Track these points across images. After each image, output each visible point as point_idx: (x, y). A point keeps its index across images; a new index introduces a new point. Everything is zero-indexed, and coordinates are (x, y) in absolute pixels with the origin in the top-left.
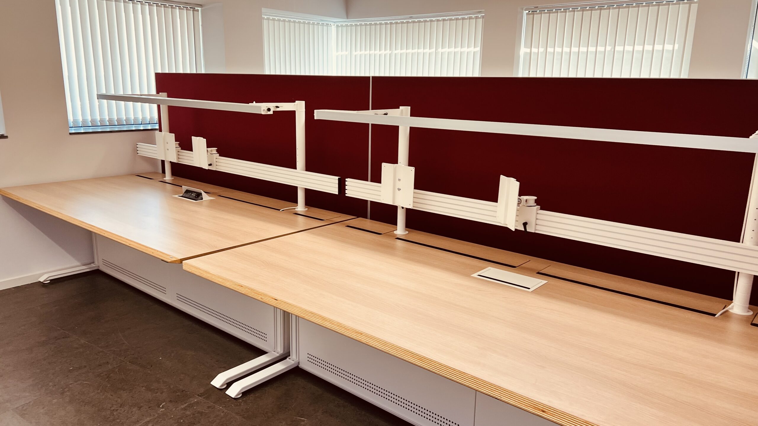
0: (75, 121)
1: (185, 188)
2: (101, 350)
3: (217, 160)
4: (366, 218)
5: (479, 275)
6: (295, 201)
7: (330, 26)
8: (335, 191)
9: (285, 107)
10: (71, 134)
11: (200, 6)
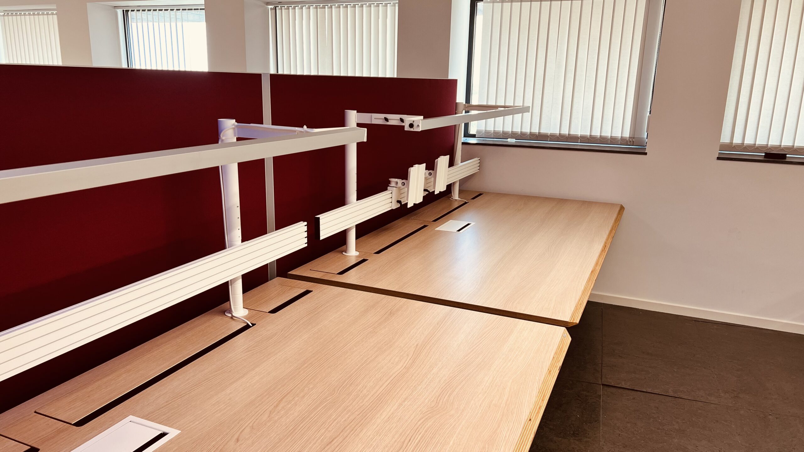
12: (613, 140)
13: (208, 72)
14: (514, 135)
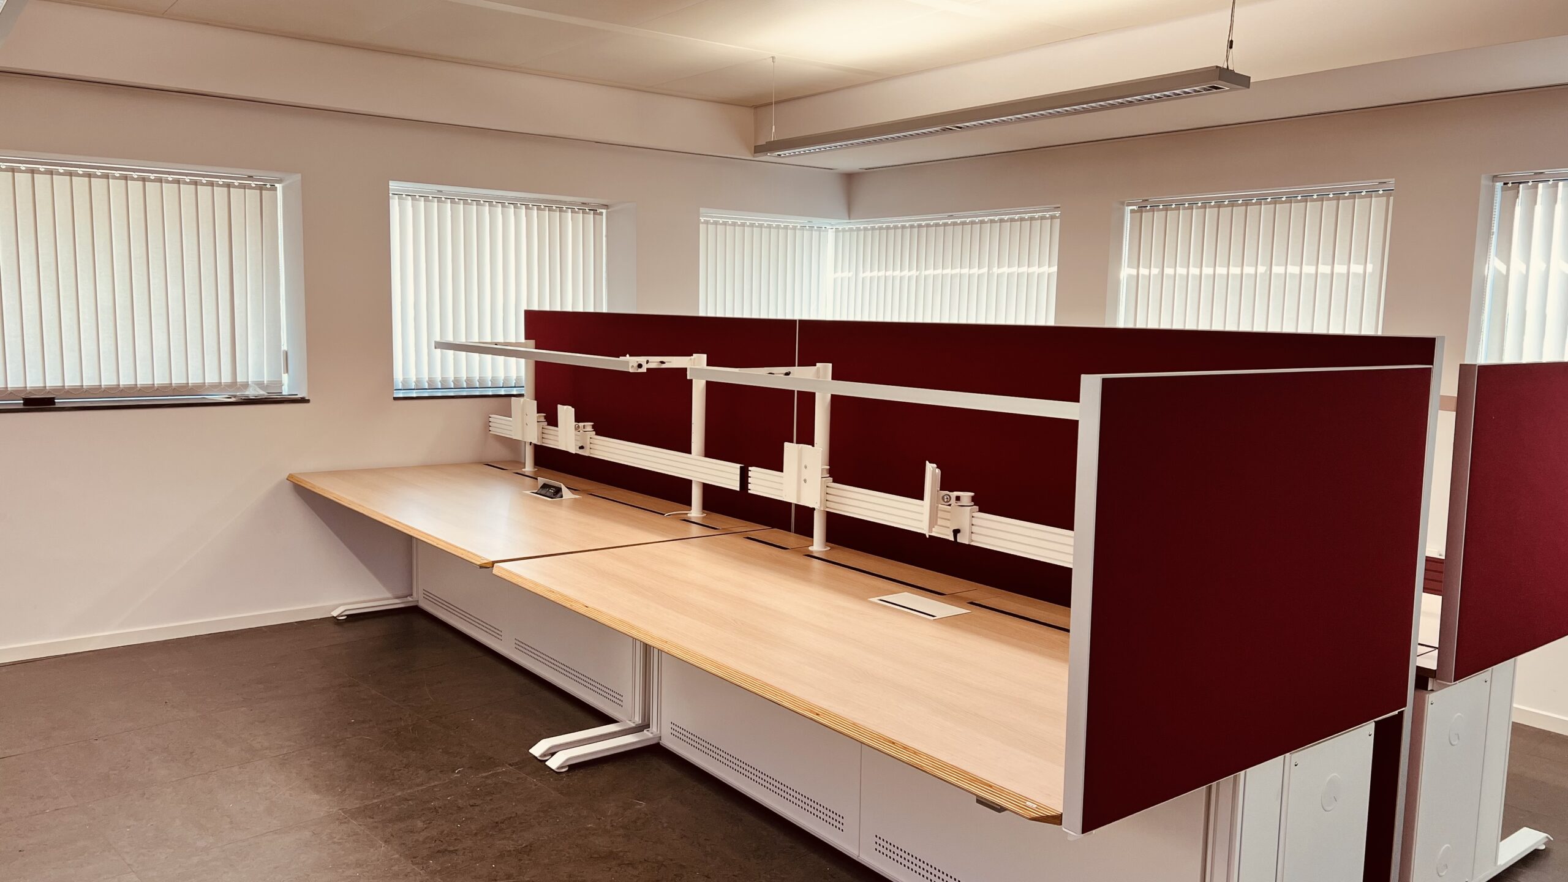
0: (405, 381)
1: (541, 481)
2: (396, 704)
3: (592, 441)
4: (790, 531)
5: (881, 600)
6: (688, 503)
7: (824, 231)
8: (736, 486)
9: (674, 362)
10: (395, 399)
11: (605, 207)
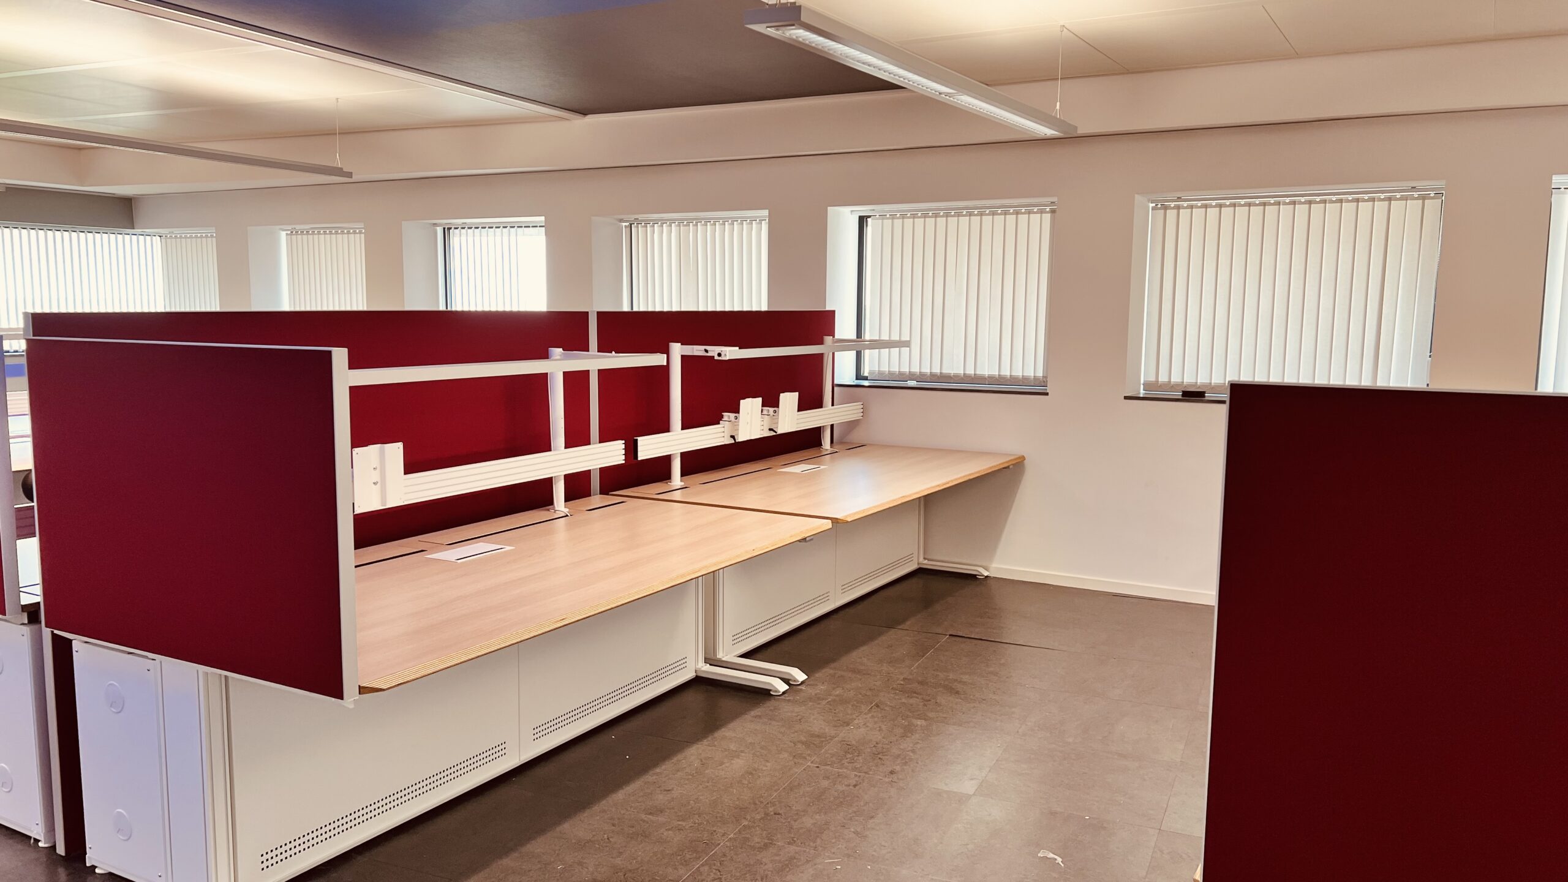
12: (1025, 380)
13: (548, 312)
14: (912, 376)
